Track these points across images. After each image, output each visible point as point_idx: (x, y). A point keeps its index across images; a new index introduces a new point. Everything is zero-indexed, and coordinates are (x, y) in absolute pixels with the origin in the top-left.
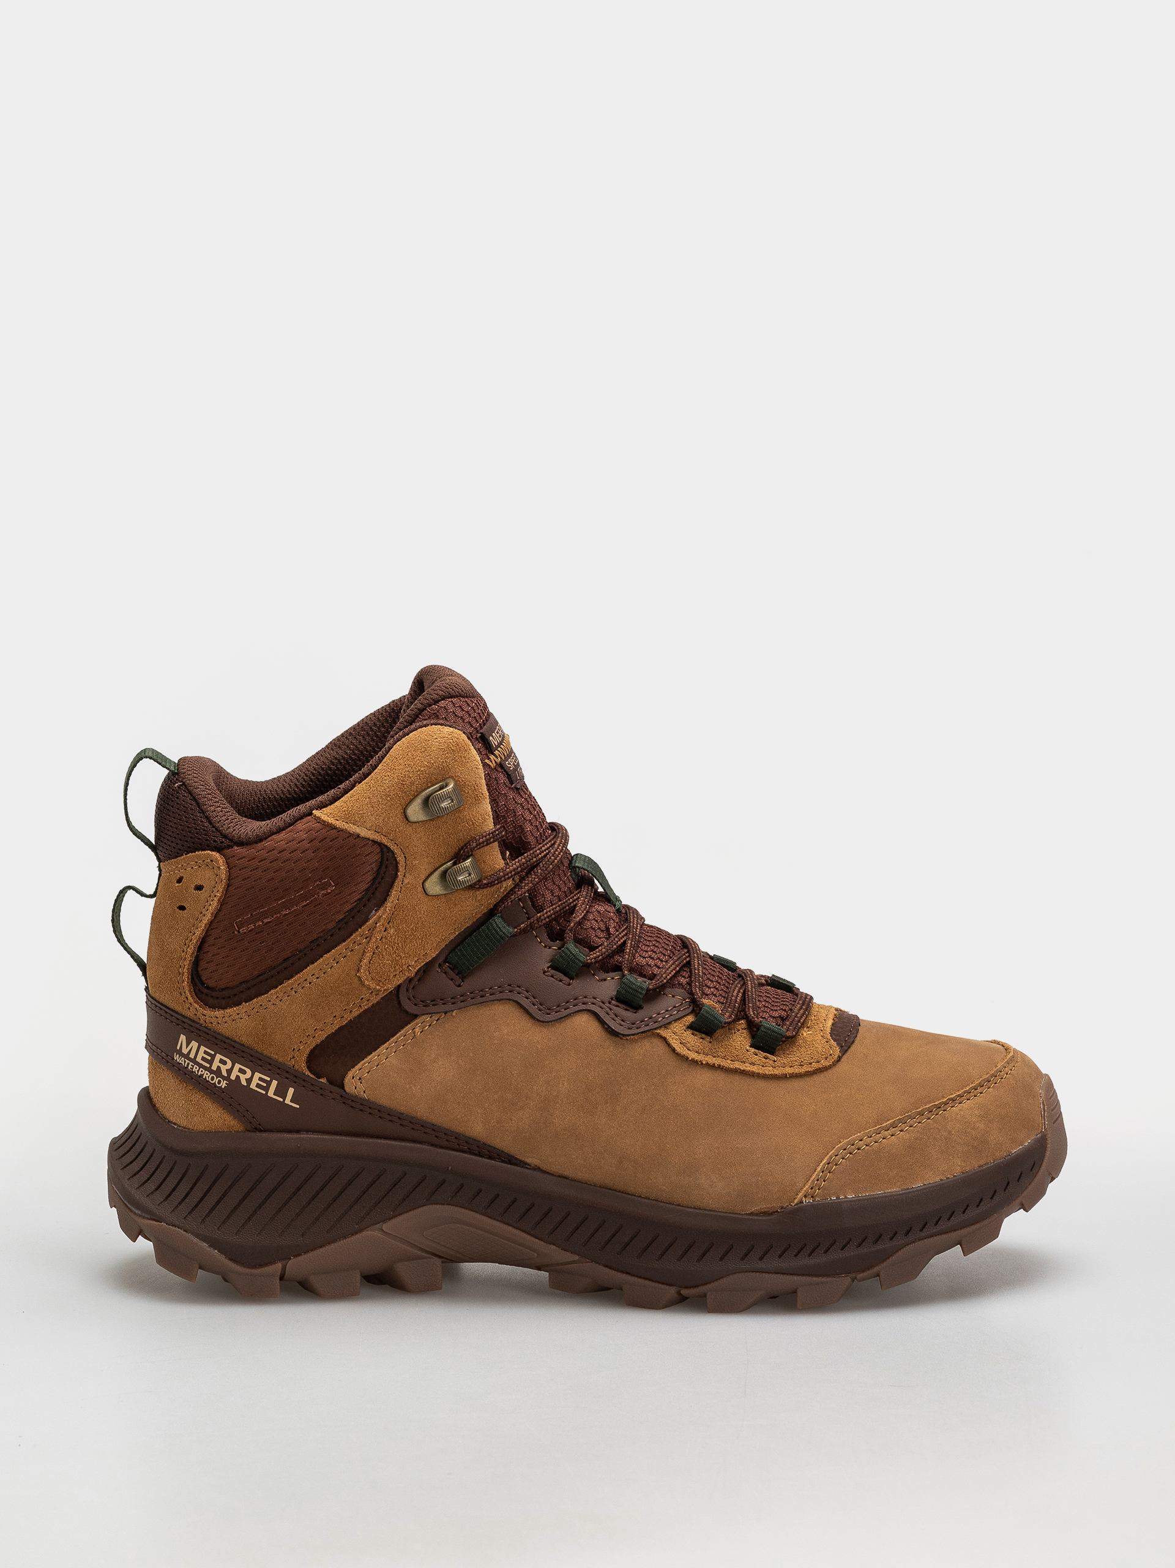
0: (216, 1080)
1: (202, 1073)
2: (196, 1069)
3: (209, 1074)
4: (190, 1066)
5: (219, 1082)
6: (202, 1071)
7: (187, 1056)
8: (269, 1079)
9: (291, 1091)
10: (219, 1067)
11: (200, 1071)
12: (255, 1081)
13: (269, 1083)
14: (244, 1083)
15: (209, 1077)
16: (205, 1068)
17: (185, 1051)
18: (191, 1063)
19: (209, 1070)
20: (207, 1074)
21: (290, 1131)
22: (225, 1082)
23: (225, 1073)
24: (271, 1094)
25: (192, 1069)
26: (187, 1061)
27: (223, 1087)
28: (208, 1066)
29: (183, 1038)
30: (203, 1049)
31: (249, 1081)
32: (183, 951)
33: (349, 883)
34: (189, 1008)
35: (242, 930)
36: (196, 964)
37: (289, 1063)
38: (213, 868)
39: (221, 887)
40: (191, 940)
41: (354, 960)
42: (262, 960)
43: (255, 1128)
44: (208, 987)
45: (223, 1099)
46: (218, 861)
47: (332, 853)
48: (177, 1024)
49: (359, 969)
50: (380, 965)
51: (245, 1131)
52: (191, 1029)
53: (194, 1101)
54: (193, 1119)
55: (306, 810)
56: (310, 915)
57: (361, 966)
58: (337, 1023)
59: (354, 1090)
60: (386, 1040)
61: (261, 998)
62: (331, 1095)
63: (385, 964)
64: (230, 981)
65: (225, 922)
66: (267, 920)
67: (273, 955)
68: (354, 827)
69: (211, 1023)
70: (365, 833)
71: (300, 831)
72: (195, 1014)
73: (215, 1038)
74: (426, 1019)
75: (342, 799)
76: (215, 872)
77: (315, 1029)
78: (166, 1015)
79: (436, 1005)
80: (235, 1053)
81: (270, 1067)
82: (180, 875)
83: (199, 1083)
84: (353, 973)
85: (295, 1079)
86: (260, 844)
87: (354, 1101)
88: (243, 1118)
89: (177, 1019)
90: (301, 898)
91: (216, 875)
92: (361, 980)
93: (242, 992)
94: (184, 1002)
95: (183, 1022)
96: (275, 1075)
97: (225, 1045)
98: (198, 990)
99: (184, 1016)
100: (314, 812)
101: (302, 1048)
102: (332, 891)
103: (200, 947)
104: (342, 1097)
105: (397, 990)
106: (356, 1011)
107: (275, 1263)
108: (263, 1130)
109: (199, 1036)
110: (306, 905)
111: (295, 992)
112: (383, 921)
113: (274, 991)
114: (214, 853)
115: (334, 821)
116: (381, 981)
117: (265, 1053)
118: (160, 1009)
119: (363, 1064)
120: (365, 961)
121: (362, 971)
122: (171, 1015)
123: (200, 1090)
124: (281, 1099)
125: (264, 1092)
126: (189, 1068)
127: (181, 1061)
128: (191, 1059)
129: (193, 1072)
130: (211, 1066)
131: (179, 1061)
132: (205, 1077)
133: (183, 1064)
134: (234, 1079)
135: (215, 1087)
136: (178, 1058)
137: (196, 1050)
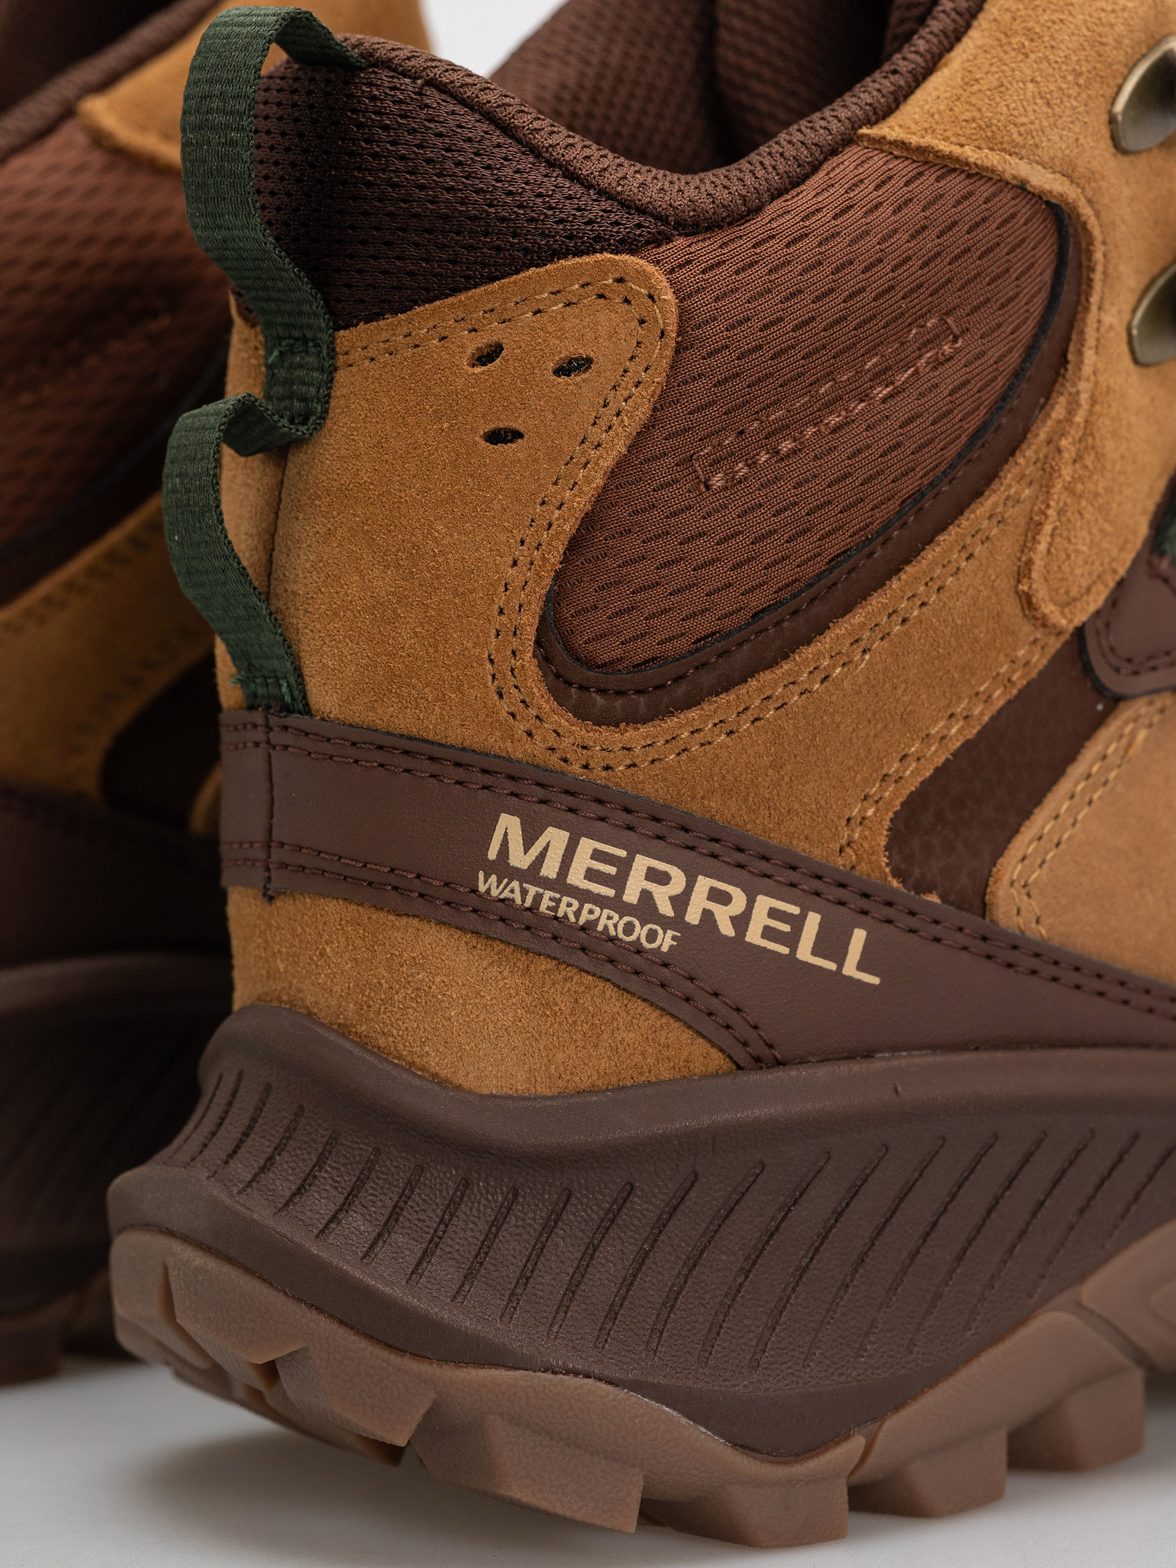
0: (641, 932)
1: (592, 917)
2: (567, 907)
3: (616, 917)
4: (545, 903)
5: (652, 936)
6: (591, 912)
7: (532, 874)
8: (795, 910)
9: (859, 937)
10: (646, 895)
11: (585, 912)
12: (760, 919)
13: (798, 923)
14: (727, 929)
15: (615, 926)
16: (601, 901)
17: (520, 859)
18: (548, 894)
19: (617, 905)
20: (609, 918)
21: (850, 1056)
22: (670, 933)
23: (666, 909)
24: (804, 952)
25: (555, 909)
26: (533, 890)
27: (665, 949)
28: (610, 892)
29: (509, 825)
30: (587, 846)
31: (741, 922)
32: (515, 563)
33: (999, 325)
34: (530, 734)
35: (717, 481)
36: (554, 599)
37: (840, 861)
38: (627, 301)
39: (661, 354)
40: (550, 525)
41: (1008, 545)
42: (775, 562)
43: (757, 1060)
44: (589, 664)
45: (663, 986)
46: (648, 277)
47: (958, 239)
48: (484, 788)
49: (1023, 572)
50: (1068, 557)
51: (729, 1073)
52: (541, 793)
53: (564, 1004)
54: (560, 1056)
55: (835, 126)
56: (911, 420)
57: (1029, 563)
58: (958, 734)
59: (1015, 918)
60: (1056, 773)
61: (766, 676)
62: (959, 936)
63: (1077, 551)
64: (670, 639)
65: (670, 460)
66: (786, 446)
67: (806, 546)
68: (1014, 160)
69: (607, 768)
70: (1041, 179)
71: (862, 181)
72: (552, 749)
73: (627, 810)
74: (1140, 707)
75: (919, 95)
76: (635, 311)
77: (904, 757)
78: (434, 768)
79: (1154, 669)
80: (692, 848)
81: (793, 876)
82: (482, 340)
83: (583, 949)
84: (1005, 584)
85: (865, 904)
86: (751, 226)
87: (1015, 947)
88: (725, 1033)
89: (484, 771)
90: (881, 375)
91: (642, 322)
92: (1027, 602)
93: (704, 665)
94: (513, 715)
95: (511, 778)
96: (813, 898)
97: (658, 828)
98: (558, 676)
99: (510, 760)
100: (864, 131)
101: (870, 812)
102: (958, 351)
103: (575, 545)
104: (984, 939)
105: (1079, 633)
106: (1000, 696)
107: (848, 1437)
108: (779, 1063)
109: (570, 810)
110: (891, 396)
111: (864, 652)
112: (1075, 433)
113: (808, 652)
114: (625, 257)
115: (957, 150)
116: (1068, 604)
117: (777, 839)
118: (406, 753)
119: (1023, 843)
120: (1042, 547)
121: (1034, 575)
122: (458, 765)
123: (582, 970)
124: (832, 966)
125: (784, 950)
126: (543, 908)
127: (506, 894)
128: (546, 883)
129: (556, 918)
130: (621, 890)
131: (495, 893)
132: (600, 928)
133: (519, 901)
134: (696, 922)
135: (638, 952)
136: (489, 885)
137: (561, 852)
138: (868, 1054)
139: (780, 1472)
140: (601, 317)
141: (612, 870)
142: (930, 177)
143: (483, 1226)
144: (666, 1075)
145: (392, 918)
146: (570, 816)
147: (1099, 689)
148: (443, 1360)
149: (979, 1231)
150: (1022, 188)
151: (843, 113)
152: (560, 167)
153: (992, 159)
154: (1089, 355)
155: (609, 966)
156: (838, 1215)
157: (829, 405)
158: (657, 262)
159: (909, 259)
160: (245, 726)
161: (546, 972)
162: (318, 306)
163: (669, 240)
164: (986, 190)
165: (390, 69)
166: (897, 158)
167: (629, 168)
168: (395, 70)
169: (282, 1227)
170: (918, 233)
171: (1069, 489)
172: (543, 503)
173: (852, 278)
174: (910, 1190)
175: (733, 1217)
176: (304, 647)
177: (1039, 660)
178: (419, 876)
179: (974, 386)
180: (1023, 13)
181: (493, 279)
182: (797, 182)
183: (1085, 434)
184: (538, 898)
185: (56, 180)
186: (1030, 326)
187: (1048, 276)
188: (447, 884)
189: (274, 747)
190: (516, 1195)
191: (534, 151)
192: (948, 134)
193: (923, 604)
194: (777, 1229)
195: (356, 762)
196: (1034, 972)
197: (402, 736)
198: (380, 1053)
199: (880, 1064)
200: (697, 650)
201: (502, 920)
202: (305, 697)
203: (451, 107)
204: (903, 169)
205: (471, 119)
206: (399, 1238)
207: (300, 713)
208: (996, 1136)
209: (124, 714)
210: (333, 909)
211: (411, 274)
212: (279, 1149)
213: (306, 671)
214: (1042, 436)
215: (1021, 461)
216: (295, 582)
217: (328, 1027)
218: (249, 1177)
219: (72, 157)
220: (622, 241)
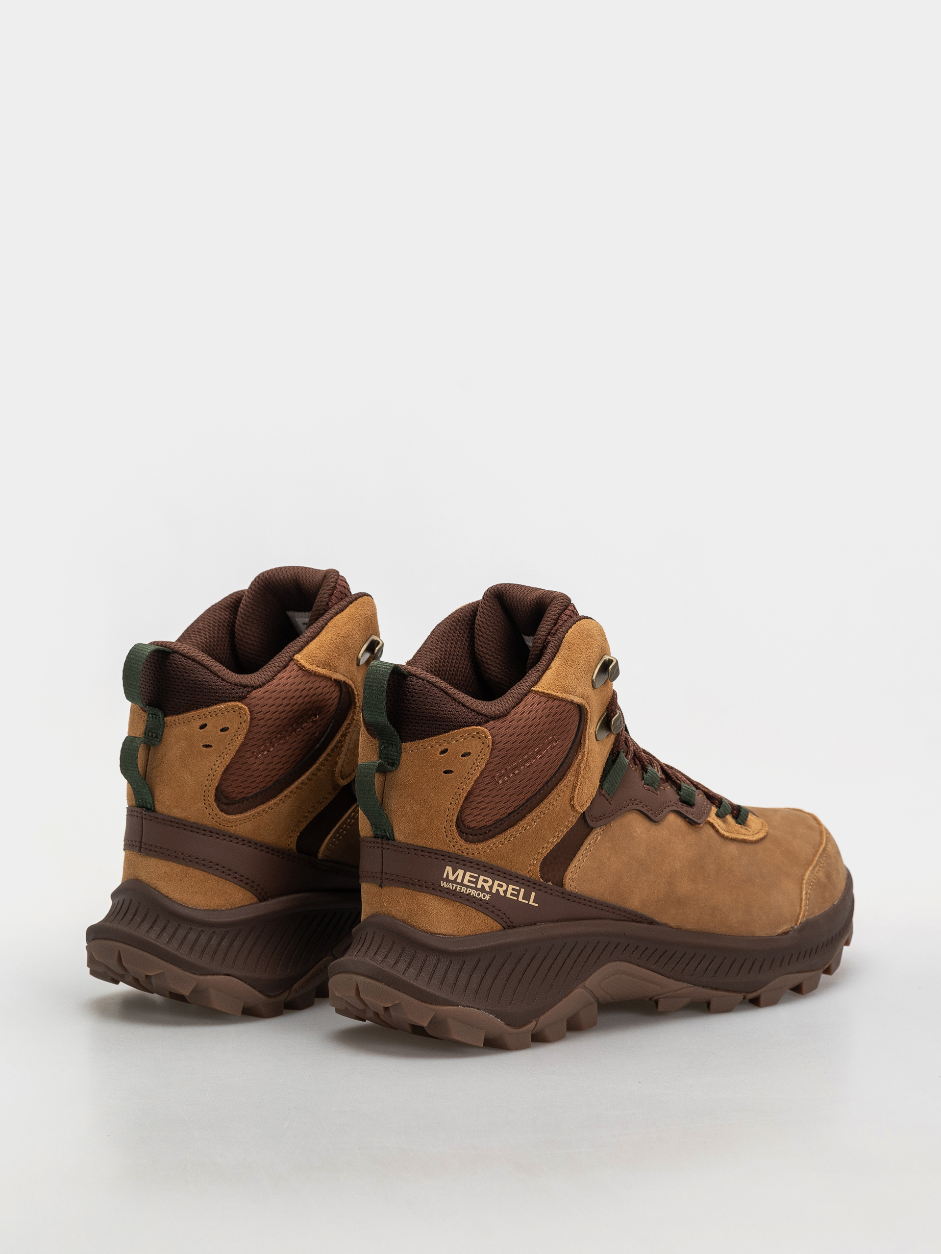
0: (481, 895)
1: (470, 892)
2: (464, 890)
3: (476, 891)
5: (484, 896)
6: (469, 890)
7: (455, 881)
8: (518, 888)
9: (533, 894)
10: (483, 886)
11: (468, 890)
12: (510, 891)
13: (519, 891)
14: (502, 894)
15: (475, 894)
16: (472, 888)
17: (451, 878)
18: (459, 886)
19: (476, 889)
20: (474, 892)
21: (531, 925)
22: (488, 895)
23: (487, 889)
24: (520, 899)
25: (461, 890)
26: (455, 885)
27: (487, 899)
28: (474, 886)
29: (449, 869)
30: (468, 874)
31: (505, 892)
32: (451, 804)
33: (567, 737)
34: (454, 846)
35: (500, 782)
36: (461, 812)
37: (528, 875)
38: (479, 738)
39: (488, 751)
40: (460, 794)
41: (568, 793)
42: (514, 801)
43: (509, 926)
44: (469, 828)
45: (487, 909)
46: (485, 732)
47: (557, 717)
48: (442, 860)
49: (572, 799)
50: (582, 794)
51: (502, 930)
52: (457, 861)
53: (462, 914)
54: (461, 927)
55: (526, 688)
56: (546, 763)
57: (573, 796)
58: (556, 841)
59: (570, 888)
60: (578, 849)
61: (511, 829)
62: (557, 893)
63: (584, 792)
64: (488, 821)
65: (489, 777)
66: (517, 772)
67: (521, 796)
68: (570, 696)
69: (473, 854)
70: (577, 700)
71: (534, 703)
72: (459, 850)
73: (478, 865)
74: (598, 830)
75: (544, 677)
76: (482, 741)
77: (543, 848)
78: (429, 854)
79: (601, 819)
80: (493, 874)
81: (517, 880)
82: (443, 748)
83: (467, 900)
84: (567, 802)
85: (535, 886)
86: (508, 717)
87: (570, 895)
88: (501, 920)
89: (442, 855)
90: (538, 753)
91: (483, 743)
92: (573, 806)
93: (496, 827)
94: (450, 841)
95: (449, 857)
96: (522, 885)
97: (485, 869)
98: (460, 831)
99: (449, 852)
100: (533, 689)
101: (535, 862)
102: (557, 744)
103: (466, 798)
104: (563, 893)
105: (584, 812)
106: (565, 831)
107: (532, 1021)
108: (514, 927)
109: (464, 865)
110: (541, 757)
111: (535, 822)
112: (584, 762)
113: (522, 823)
114: (479, 727)
115: (556, 694)
116: (582, 806)
117: (513, 870)
118: (422, 851)
119: (571, 868)
120: (576, 793)
121: (575, 800)
122: (436, 854)
123: (467, 905)
124: (527, 902)
125: (516, 899)
126: (457, 890)
127: (448, 886)
128: (458, 884)
129: (461, 892)
130: (476, 885)
131: (445, 886)
132: (472, 895)
133: (451, 888)
134: (495, 892)
135: (481, 900)
136: (444, 884)
137: (462, 876)
138: (535, 924)
139: (516, 1031)
140: (473, 742)
141: (474, 880)
142: (550, 701)
143: (444, 970)
144: (487, 931)
145: (418, 893)
146: (464, 866)
147: (588, 826)
148: (437, 1004)
149: (561, 968)
150: (572, 702)
151: (527, 684)
152: (461, 703)
153: (565, 696)
154: (587, 741)
155: (474, 904)
156: (528, 966)
157: (527, 761)
158: (486, 728)
159: (546, 723)
160: (374, 842)
161: (459, 906)
162: (398, 737)
163: (489, 722)
164: (564, 704)
165: (416, 677)
166: (541, 696)
167: (478, 702)
168: (417, 677)
169: (393, 972)
170: (548, 716)
171: (583, 777)
172: (458, 788)
173: (532, 729)
174: (545, 958)
175: (504, 966)
176: (394, 824)
177: (575, 820)
178: (425, 882)
179: (561, 753)
180: (570, 655)
181: (445, 732)
182: (518, 704)
183: (586, 762)
184: (456, 887)
185: (290, 680)
186: (573, 737)
187: (577, 723)
188: (433, 884)
189: (384, 849)
190: (451, 962)
191: (454, 699)
192: (554, 689)
193: (549, 809)
194: (514, 969)
195: (409, 853)
196: (574, 901)
197: (421, 847)
198: (414, 927)
199: (538, 926)
200: (495, 823)
201: (447, 893)
202: (393, 836)
203: (433, 688)
204: (544, 699)
205: (437, 691)
206: (422, 974)
207: (392, 840)
208: (565, 944)
209: (303, 826)
210: (401, 890)
211: (424, 731)
212: (389, 952)
213: (394, 830)
214: (576, 764)
215: (571, 770)
216: (391, 807)
217: (400, 920)
218: (382, 960)
219: (294, 673)
220: (478, 723)
